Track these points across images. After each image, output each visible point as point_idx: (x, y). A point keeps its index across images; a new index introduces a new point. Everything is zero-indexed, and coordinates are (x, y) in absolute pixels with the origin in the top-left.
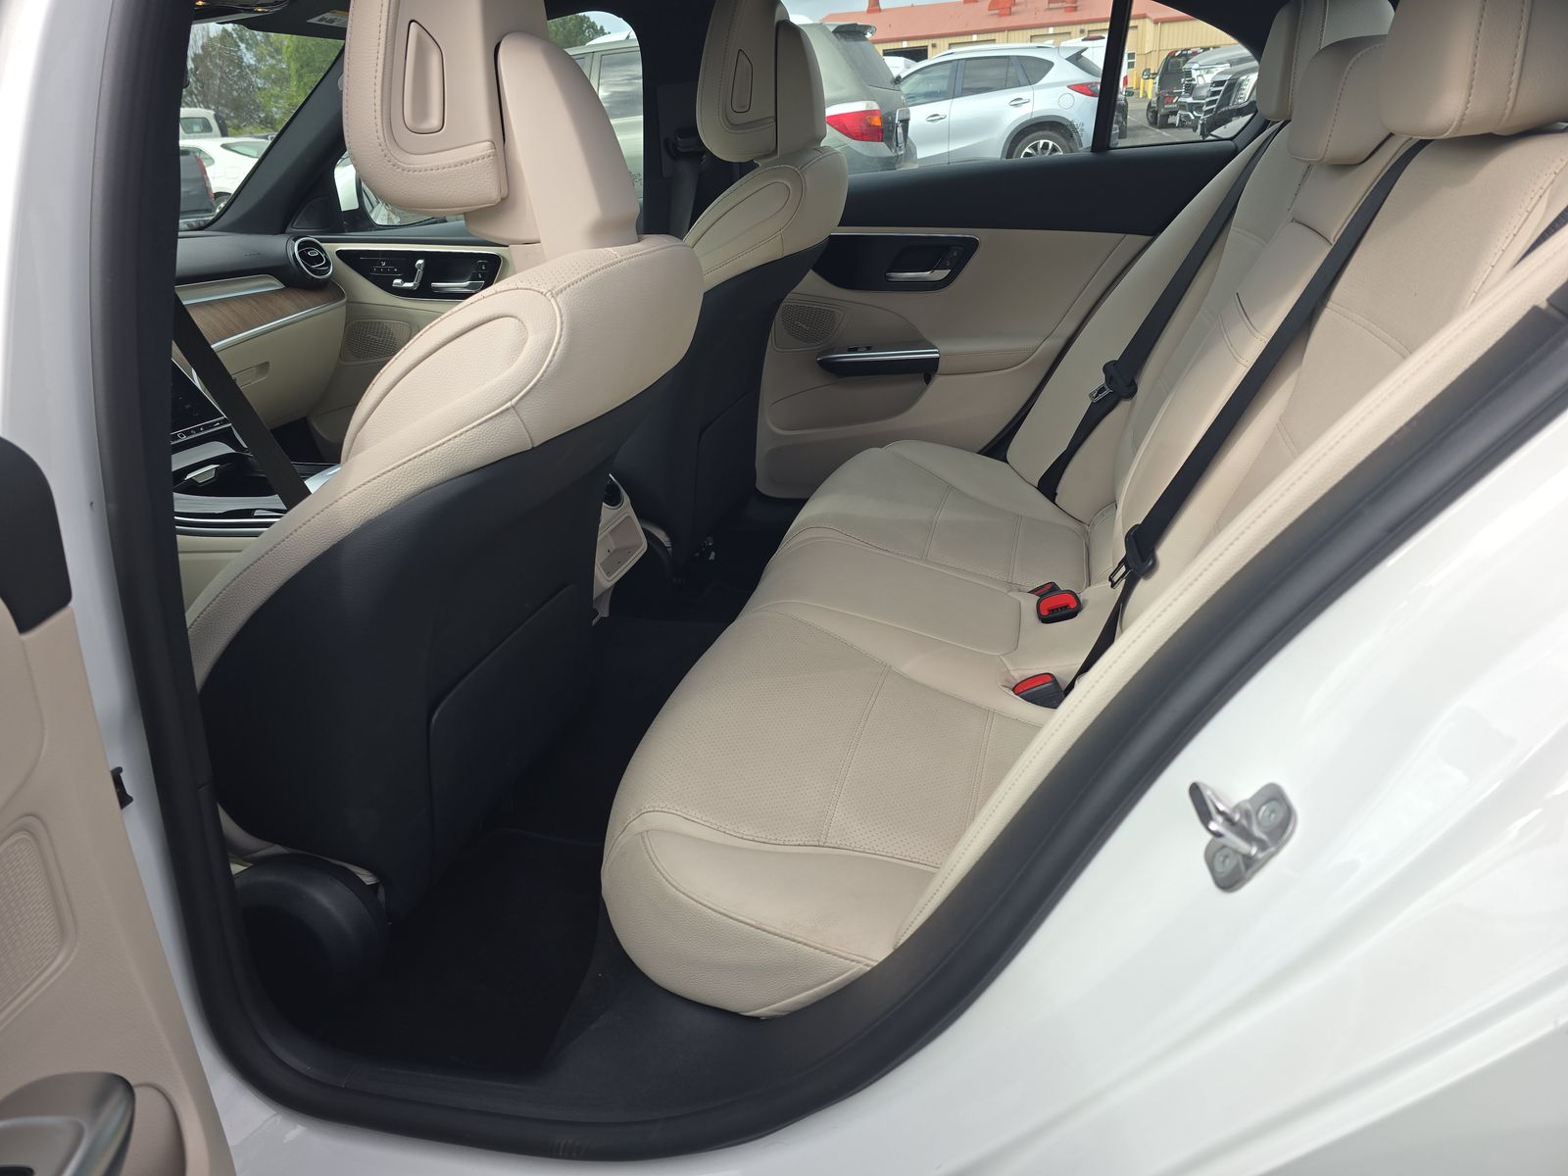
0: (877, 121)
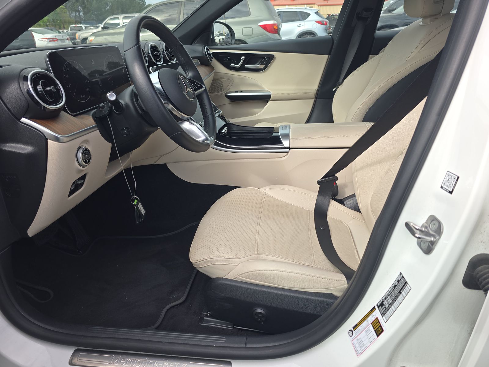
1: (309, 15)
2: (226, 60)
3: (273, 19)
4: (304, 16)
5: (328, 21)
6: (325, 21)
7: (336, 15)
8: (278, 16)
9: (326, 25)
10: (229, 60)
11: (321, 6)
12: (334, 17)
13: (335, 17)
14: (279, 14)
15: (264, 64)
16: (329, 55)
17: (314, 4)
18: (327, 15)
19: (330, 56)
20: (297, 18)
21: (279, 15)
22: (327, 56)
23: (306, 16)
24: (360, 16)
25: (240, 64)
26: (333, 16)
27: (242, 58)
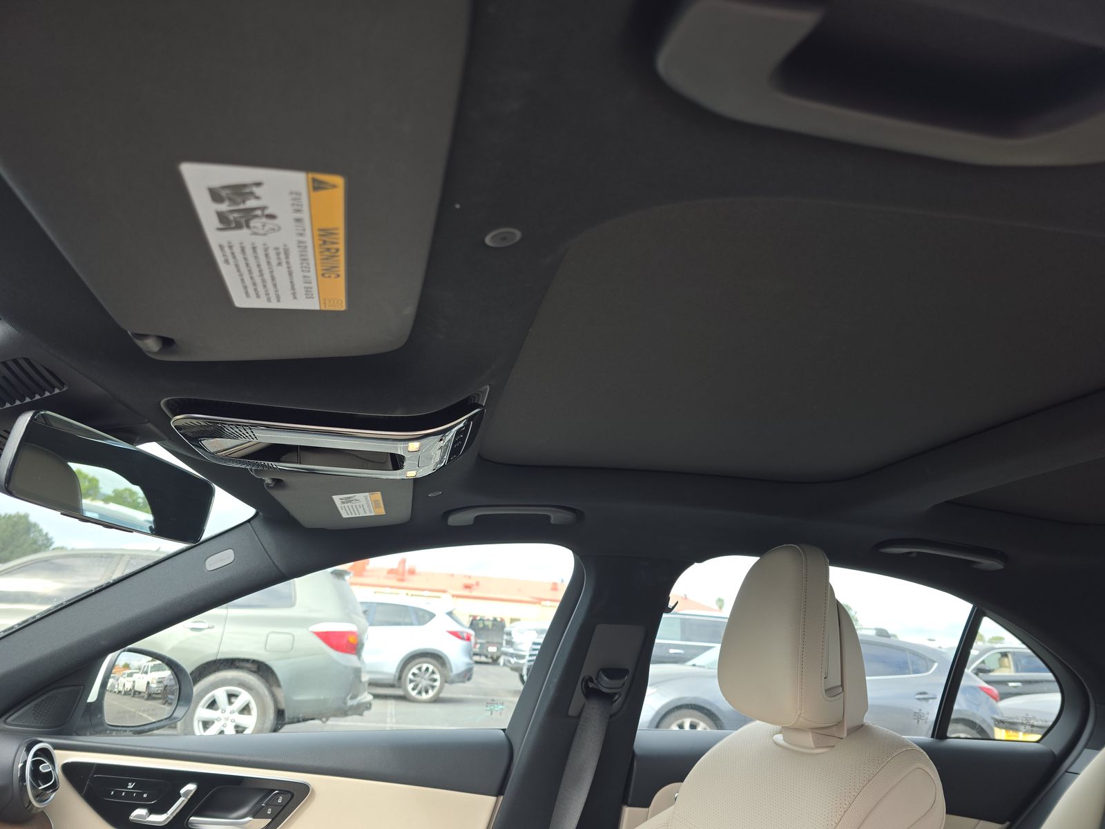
0: (352, 639)
1: (432, 616)
2: (118, 795)
3: (351, 621)
4: (422, 617)
5: (472, 632)
6: (468, 634)
7: (488, 620)
8: (362, 615)
9: (468, 639)
10: (129, 794)
11: (458, 596)
12: (483, 623)
13: (486, 623)
14: (365, 609)
15: (266, 817)
16: (499, 792)
17: (444, 591)
18: (470, 616)
19: (501, 798)
20: (407, 620)
21: (365, 612)
22: (493, 799)
23: (427, 617)
24: (591, 685)
25: (170, 812)
26: (483, 620)
27: (182, 791)
